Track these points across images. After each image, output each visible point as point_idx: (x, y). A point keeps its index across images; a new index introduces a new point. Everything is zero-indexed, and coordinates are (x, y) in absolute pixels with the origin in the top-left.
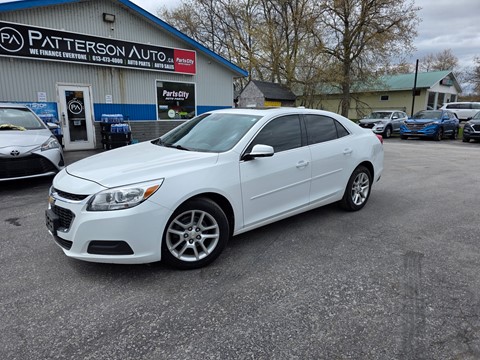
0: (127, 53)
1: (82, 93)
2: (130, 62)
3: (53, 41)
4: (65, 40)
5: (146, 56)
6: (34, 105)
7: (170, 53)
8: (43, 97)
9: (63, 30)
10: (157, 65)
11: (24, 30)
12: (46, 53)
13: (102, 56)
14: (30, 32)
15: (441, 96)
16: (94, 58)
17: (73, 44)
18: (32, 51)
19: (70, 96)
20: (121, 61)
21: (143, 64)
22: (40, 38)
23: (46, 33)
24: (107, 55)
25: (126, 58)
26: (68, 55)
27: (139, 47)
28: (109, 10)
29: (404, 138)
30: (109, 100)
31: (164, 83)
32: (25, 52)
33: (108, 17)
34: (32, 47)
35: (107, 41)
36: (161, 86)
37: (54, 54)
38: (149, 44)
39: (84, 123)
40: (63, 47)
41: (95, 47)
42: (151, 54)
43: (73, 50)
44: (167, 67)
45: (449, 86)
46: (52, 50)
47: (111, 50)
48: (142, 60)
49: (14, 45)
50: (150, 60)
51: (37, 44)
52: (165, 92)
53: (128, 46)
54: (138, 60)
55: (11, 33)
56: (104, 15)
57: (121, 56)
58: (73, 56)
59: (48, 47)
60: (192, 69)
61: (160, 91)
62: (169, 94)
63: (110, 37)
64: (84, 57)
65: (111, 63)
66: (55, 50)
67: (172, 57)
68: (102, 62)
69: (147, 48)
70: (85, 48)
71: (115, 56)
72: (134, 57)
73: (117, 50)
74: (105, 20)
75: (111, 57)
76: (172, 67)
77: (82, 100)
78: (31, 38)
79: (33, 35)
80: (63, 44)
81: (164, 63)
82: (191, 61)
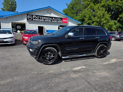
2: (53, 21)
3: (38, 17)
7: (61, 19)
8: (35, 28)
9: (40, 15)
10: (58, 22)
11: (32, 15)
12: (36, 20)
13: (47, 20)
16: (45, 20)
17: (41, 18)
18: (34, 20)
20: (51, 21)
23: (36, 16)
24: (48, 20)
25: (52, 20)
26: (40, 20)
27: (55, 18)
31: (60, 25)
32: (32, 20)
35: (48, 17)
41: (46, 18)
42: (57, 19)
43: (41, 19)
44: (61, 22)
47: (49, 19)
49: (31, 18)
51: (35, 18)
52: (60, 27)
53: (52, 18)
54: (54, 21)
55: (30, 16)
57: (51, 20)
58: (41, 20)
61: (59, 27)
62: (61, 28)
64: (43, 20)
65: (49, 21)
66: (38, 19)
67: (62, 20)
68: (47, 21)
71: (50, 20)
73: (50, 19)
75: (49, 20)
78: (34, 17)
80: (39, 18)
81: (60, 21)
82: (66, 20)
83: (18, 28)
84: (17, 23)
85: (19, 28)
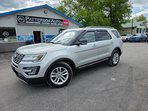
0: (51, 21)
2: (51, 24)
3: (32, 19)
4: (35, 19)
6: (27, 37)
7: (62, 21)
9: (34, 16)
10: (58, 24)
11: (25, 17)
12: (30, 22)
13: (44, 22)
15: (141, 29)
16: (42, 23)
17: (37, 20)
18: (27, 22)
20: (49, 24)
22: (29, 18)
23: (30, 17)
24: (45, 22)
25: (50, 23)
26: (35, 23)
27: (54, 19)
28: (46, 10)
29: (131, 42)
31: (60, 29)
32: (25, 22)
33: (45, 12)
37: (32, 23)
38: (56, 18)
40: (34, 21)
41: (42, 20)
42: (57, 21)
43: (37, 21)
45: (143, 26)
48: (55, 23)
49: (22, 21)
51: (28, 20)
53: (51, 19)
55: (21, 17)
56: (45, 11)
57: (49, 22)
58: (37, 23)
60: (68, 25)
61: (59, 31)
63: (46, 17)
64: (40, 23)
65: (47, 24)
66: (32, 21)
68: (44, 24)
69: (56, 19)
70: (40, 21)
72: (53, 22)
73: (48, 21)
74: (45, 13)
75: (47, 23)
76: (62, 24)
79: (27, 18)
80: (34, 20)
81: (60, 23)
82: (67, 23)
83: (5, 35)
84: (2, 28)
85: (7, 35)
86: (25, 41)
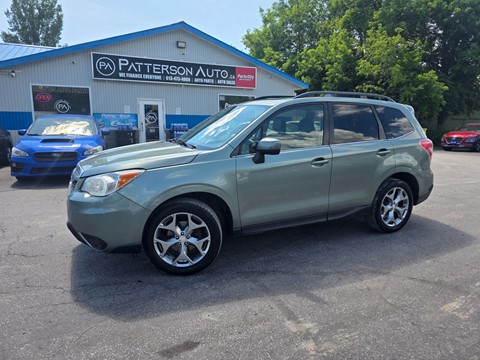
0: (195, 73)
1: (157, 106)
2: (196, 80)
3: (137, 66)
4: (145, 66)
5: (210, 74)
6: (121, 116)
7: (232, 71)
8: (128, 110)
9: (145, 57)
10: (220, 82)
11: (116, 59)
12: (131, 75)
13: (173, 76)
14: (120, 60)
16: (167, 78)
17: (151, 68)
18: (121, 75)
19: (148, 109)
20: (189, 80)
21: (207, 81)
22: (127, 64)
23: (132, 60)
24: (178, 75)
25: (193, 77)
26: (147, 76)
27: (205, 67)
28: (182, 38)
30: (178, 113)
31: (227, 97)
32: (116, 75)
33: (180, 44)
34: (121, 72)
35: (178, 64)
36: (223, 99)
37: (136, 76)
38: (214, 64)
39: (157, 130)
40: (144, 71)
41: (169, 69)
42: (215, 72)
43: (151, 73)
44: (229, 82)
46: (135, 73)
47: (181, 71)
48: (207, 78)
49: (109, 71)
50: (214, 78)
51: (125, 69)
52: (227, 104)
53: (196, 67)
54: (204, 78)
55: (106, 61)
56: (178, 42)
57: (189, 75)
58: (151, 77)
59: (132, 71)
60: (252, 84)
61: (222, 104)
63: (181, 61)
64: (159, 77)
65: (181, 82)
66: (138, 73)
67: (234, 74)
68: (173, 81)
69: (211, 67)
70: (160, 70)
71: (184, 76)
72: (201, 76)
73: (186, 71)
74: (178, 47)
75: (181, 77)
76: (234, 83)
77: (156, 112)
78: (120, 64)
79: (122, 62)
81: (226, 79)
83: (61, 110)
84: (53, 90)
85: (64, 109)
86: (112, 129)
